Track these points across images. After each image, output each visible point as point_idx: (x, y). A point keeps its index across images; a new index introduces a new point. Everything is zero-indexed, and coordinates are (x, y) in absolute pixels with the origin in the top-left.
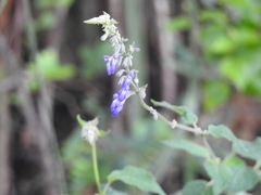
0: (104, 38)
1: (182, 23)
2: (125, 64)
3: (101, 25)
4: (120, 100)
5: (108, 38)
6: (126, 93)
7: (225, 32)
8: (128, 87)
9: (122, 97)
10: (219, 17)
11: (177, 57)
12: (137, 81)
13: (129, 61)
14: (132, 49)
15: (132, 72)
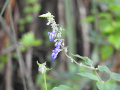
0: (48, 24)
1: (91, 19)
2: (58, 36)
3: (47, 18)
4: (55, 53)
5: (50, 24)
6: (58, 50)
7: (110, 23)
8: (59, 47)
9: (56, 52)
10: (108, 16)
11: (90, 35)
12: (63, 44)
13: (59, 35)
14: (61, 29)
15: (61, 40)
